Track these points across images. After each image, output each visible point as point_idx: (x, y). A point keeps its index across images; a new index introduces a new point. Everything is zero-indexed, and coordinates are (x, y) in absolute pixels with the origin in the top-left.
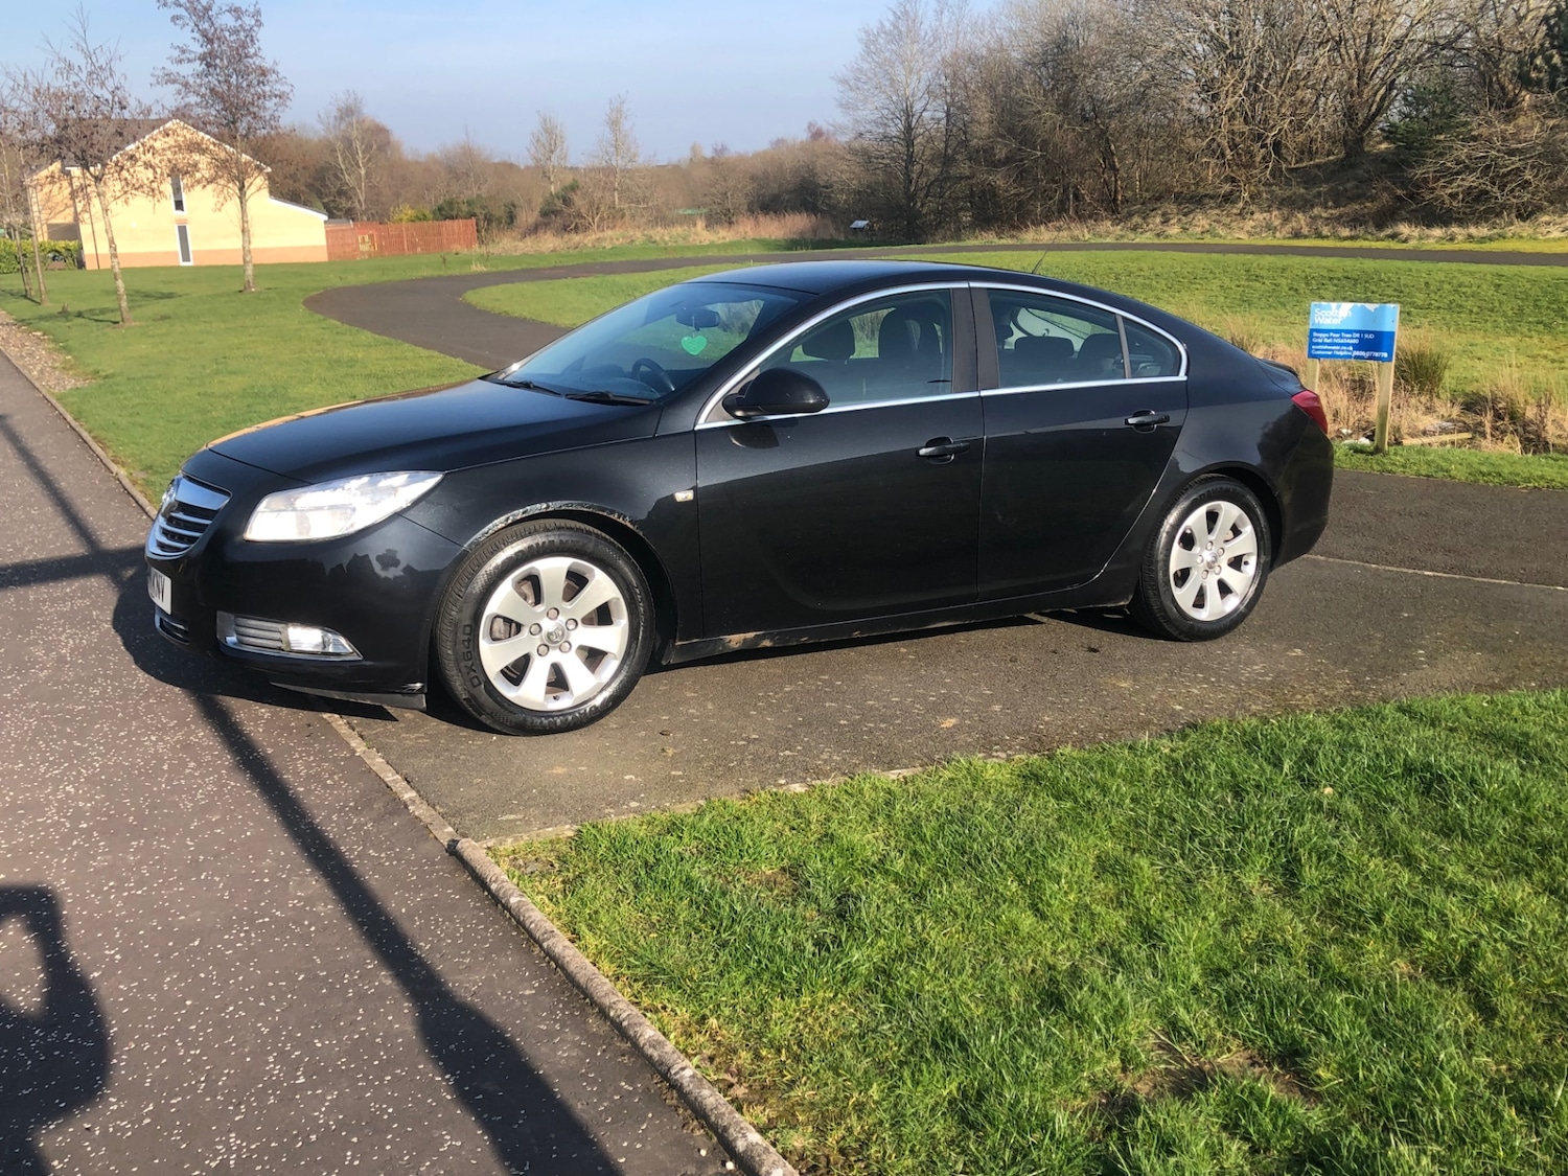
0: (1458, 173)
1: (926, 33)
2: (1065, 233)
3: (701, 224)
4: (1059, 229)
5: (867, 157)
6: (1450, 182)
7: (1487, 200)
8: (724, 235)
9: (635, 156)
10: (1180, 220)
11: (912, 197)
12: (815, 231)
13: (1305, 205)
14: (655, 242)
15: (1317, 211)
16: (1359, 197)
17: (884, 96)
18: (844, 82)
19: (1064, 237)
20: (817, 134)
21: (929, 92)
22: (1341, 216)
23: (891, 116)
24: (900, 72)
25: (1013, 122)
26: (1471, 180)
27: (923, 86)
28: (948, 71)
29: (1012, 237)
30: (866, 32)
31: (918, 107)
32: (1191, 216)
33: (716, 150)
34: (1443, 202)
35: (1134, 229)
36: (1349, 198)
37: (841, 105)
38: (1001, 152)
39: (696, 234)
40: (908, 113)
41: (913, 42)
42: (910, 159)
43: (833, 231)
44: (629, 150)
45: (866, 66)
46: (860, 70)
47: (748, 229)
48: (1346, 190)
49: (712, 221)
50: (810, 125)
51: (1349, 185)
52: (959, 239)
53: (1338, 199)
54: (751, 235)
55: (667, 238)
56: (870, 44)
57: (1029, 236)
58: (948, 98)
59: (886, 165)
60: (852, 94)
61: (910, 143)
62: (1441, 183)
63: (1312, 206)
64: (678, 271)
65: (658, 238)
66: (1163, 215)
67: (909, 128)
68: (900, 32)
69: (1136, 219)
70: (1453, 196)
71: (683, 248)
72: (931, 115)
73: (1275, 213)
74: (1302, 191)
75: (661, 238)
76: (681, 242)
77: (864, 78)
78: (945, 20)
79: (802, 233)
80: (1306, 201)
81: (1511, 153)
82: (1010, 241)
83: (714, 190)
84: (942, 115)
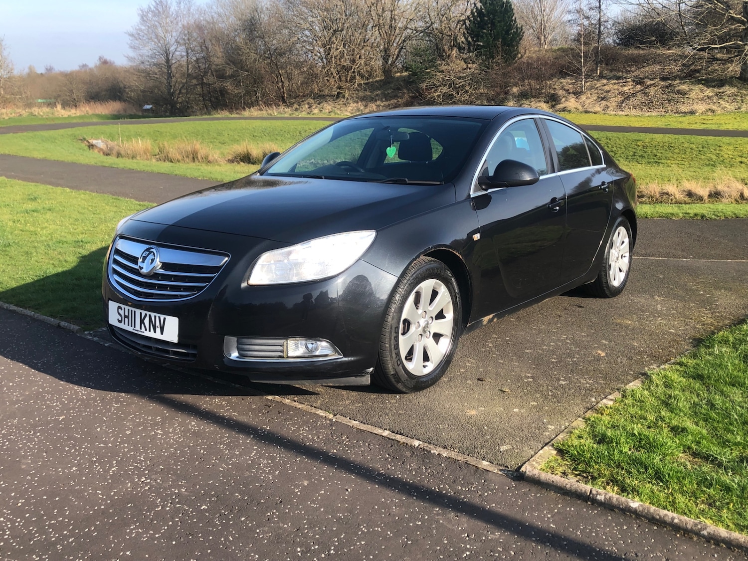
0: (440, 86)
1: (173, 13)
2: (264, 112)
3: (59, 107)
4: (261, 110)
5: (147, 74)
6: (436, 90)
7: (452, 98)
8: (73, 112)
9: (12, 69)
10: (316, 106)
11: (172, 94)
12: (125, 110)
13: (373, 100)
14: (35, 115)
15: (378, 103)
16: (395, 97)
17: (153, 43)
18: (132, 35)
19: (264, 113)
20: (105, 62)
21: (177, 41)
22: (389, 105)
23: (157, 54)
24: (160, 31)
25: (234, 57)
26: (445, 89)
27: (173, 40)
28: (186, 32)
29: (237, 113)
30: (142, 11)
31: (172, 49)
32: (322, 104)
33: (47, 69)
34: (435, 99)
35: (296, 110)
36: (390, 97)
37: (131, 47)
38: (229, 72)
39: (58, 111)
40: (167, 53)
41: (167, 17)
42: (170, 76)
43: (135, 111)
44: (7, 66)
45: (143, 28)
46: (141, 30)
47: (87, 109)
48: (389, 94)
49: (65, 105)
50: (100, 58)
51: (389, 91)
52: (210, 114)
53: (387, 97)
54: (91, 112)
55: (41, 114)
56: (143, 17)
57: (246, 113)
58: (187, 45)
59: (157, 78)
60: (137, 42)
61: (169, 67)
62: (433, 91)
63: (376, 101)
64: (74, 129)
65: (36, 113)
66: (308, 104)
67: (168, 61)
68: (159, 11)
69: (296, 106)
70: (439, 96)
71: (53, 119)
72: (179, 53)
73: (360, 103)
74: (369, 94)
75: (38, 113)
76: (51, 116)
77: (142, 34)
78: (182, 7)
79: (119, 111)
80: (373, 98)
81: (460, 78)
82: (237, 116)
83: (65, 88)
84: (184, 54)
